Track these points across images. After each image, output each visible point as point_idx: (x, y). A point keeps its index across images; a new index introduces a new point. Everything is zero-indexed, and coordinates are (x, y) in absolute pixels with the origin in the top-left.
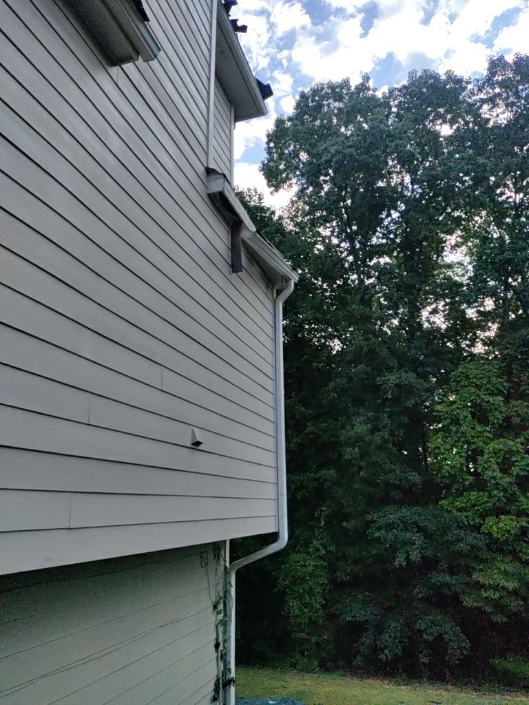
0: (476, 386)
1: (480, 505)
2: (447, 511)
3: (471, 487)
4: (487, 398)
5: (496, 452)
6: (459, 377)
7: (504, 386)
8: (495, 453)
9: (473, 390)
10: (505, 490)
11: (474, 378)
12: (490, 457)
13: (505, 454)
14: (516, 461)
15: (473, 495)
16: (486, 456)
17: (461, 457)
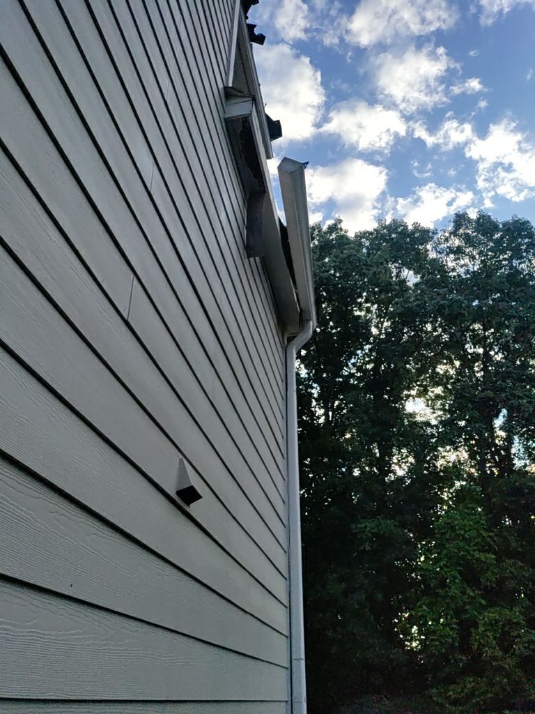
0: (464, 539)
1: (479, 696)
2: (437, 703)
3: (465, 672)
4: (477, 555)
5: (493, 624)
6: (444, 528)
7: (494, 541)
8: (491, 624)
9: (461, 544)
10: (508, 676)
11: (460, 529)
12: (486, 630)
13: (503, 626)
14: (519, 636)
15: (470, 683)
16: (481, 629)
17: (452, 629)
